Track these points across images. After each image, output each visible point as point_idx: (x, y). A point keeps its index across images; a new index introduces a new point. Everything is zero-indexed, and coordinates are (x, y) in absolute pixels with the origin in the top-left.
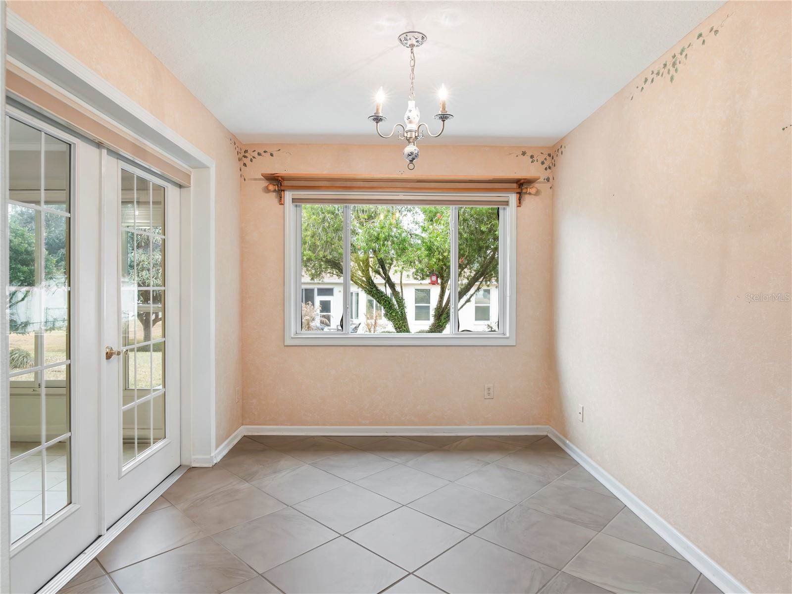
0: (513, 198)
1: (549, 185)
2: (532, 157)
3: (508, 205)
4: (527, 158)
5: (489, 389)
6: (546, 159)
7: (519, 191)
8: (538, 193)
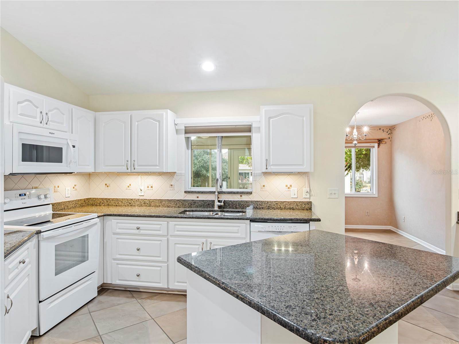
0: (376, 145)
1: (389, 140)
2: (383, 130)
3: (374, 147)
4: (381, 131)
5: (368, 212)
6: (388, 131)
7: (379, 143)
8: (385, 143)
